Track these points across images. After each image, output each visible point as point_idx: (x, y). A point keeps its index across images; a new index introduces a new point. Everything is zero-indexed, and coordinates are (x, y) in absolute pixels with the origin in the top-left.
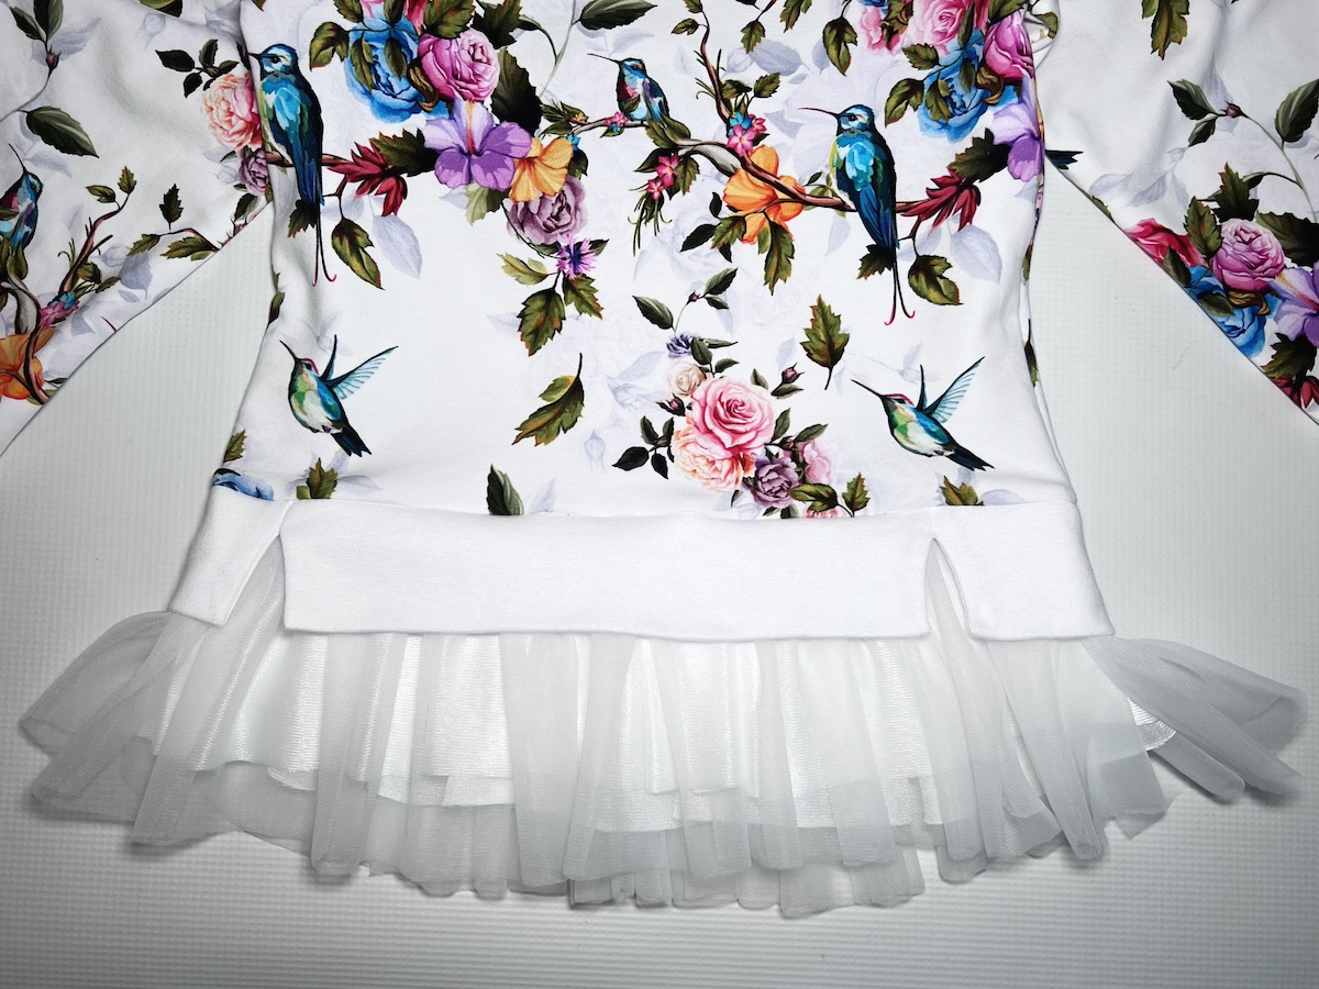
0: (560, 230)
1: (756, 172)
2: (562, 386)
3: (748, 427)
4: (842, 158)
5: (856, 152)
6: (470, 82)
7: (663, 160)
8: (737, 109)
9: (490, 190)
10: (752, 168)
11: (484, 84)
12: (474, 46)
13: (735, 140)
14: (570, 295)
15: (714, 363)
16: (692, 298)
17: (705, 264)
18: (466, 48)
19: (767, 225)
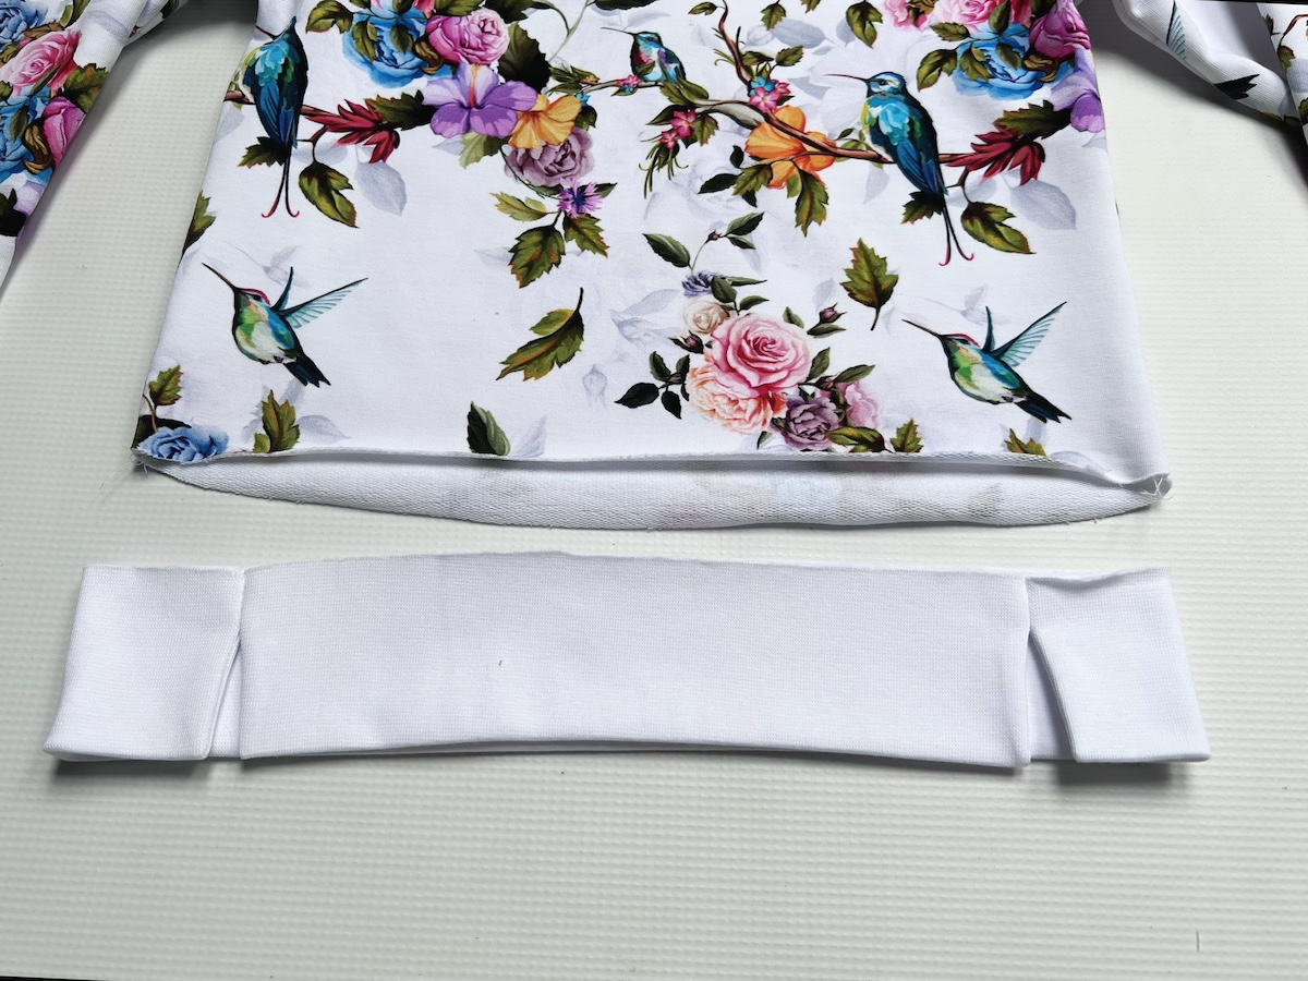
0: (563, 175)
1: (782, 127)
2: (558, 320)
3: (779, 366)
4: (875, 116)
5: (889, 113)
6: (479, 49)
7: (680, 114)
8: (759, 74)
9: (489, 137)
10: (776, 123)
11: (492, 51)
12: (485, 21)
13: (757, 99)
14: (571, 232)
15: (739, 300)
16: (712, 237)
17: (727, 207)
18: (476, 22)
19: (796, 171)
